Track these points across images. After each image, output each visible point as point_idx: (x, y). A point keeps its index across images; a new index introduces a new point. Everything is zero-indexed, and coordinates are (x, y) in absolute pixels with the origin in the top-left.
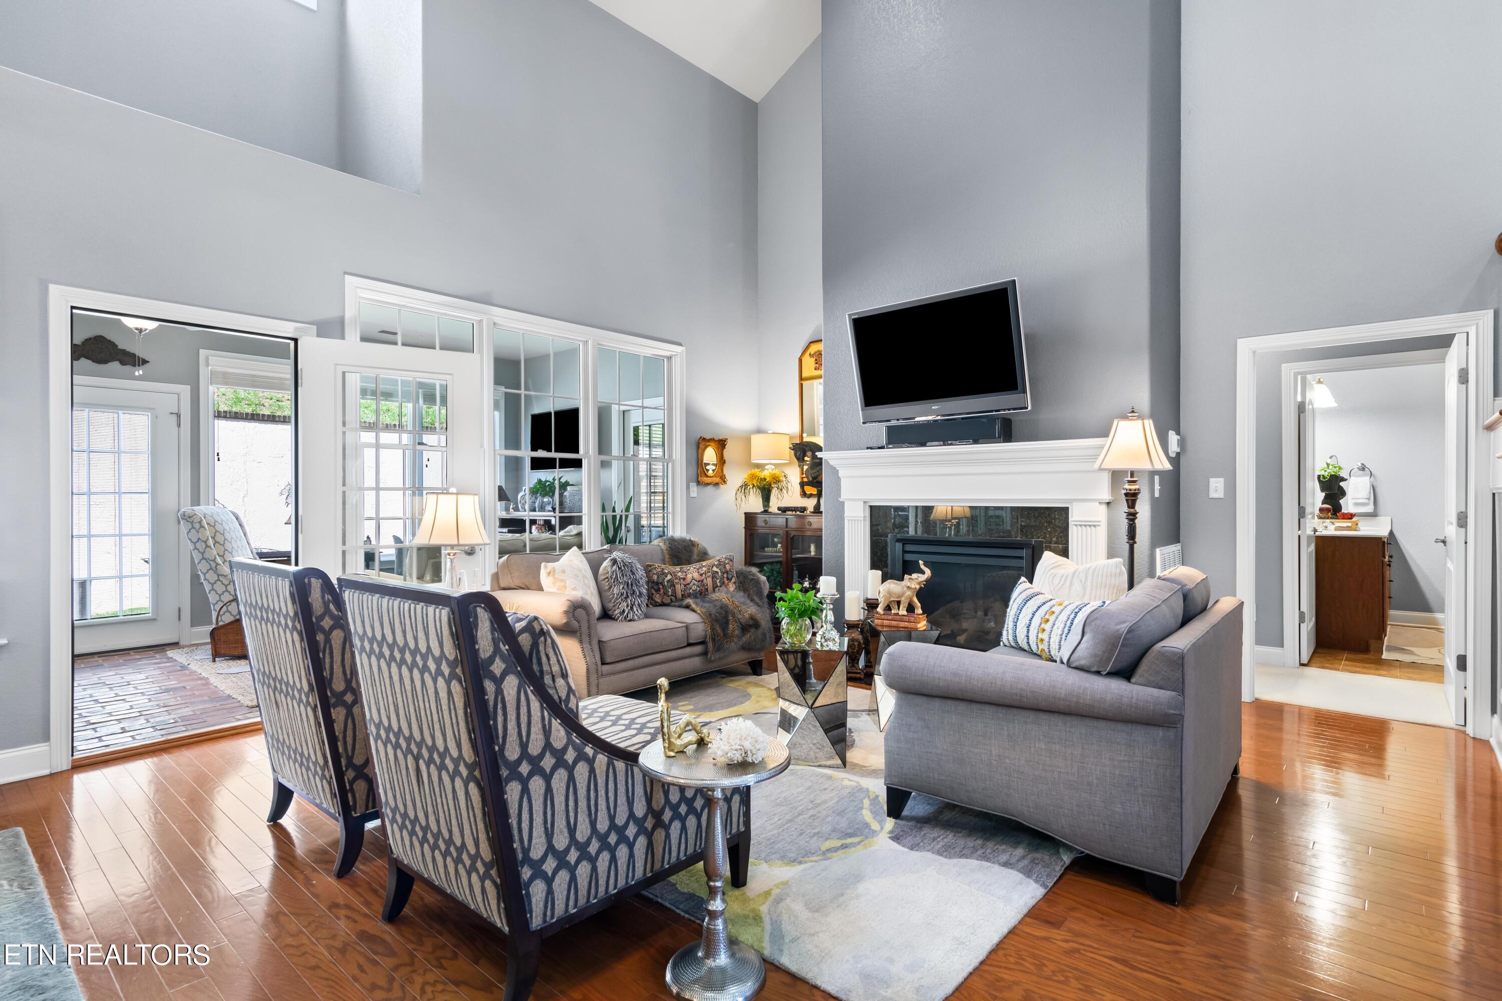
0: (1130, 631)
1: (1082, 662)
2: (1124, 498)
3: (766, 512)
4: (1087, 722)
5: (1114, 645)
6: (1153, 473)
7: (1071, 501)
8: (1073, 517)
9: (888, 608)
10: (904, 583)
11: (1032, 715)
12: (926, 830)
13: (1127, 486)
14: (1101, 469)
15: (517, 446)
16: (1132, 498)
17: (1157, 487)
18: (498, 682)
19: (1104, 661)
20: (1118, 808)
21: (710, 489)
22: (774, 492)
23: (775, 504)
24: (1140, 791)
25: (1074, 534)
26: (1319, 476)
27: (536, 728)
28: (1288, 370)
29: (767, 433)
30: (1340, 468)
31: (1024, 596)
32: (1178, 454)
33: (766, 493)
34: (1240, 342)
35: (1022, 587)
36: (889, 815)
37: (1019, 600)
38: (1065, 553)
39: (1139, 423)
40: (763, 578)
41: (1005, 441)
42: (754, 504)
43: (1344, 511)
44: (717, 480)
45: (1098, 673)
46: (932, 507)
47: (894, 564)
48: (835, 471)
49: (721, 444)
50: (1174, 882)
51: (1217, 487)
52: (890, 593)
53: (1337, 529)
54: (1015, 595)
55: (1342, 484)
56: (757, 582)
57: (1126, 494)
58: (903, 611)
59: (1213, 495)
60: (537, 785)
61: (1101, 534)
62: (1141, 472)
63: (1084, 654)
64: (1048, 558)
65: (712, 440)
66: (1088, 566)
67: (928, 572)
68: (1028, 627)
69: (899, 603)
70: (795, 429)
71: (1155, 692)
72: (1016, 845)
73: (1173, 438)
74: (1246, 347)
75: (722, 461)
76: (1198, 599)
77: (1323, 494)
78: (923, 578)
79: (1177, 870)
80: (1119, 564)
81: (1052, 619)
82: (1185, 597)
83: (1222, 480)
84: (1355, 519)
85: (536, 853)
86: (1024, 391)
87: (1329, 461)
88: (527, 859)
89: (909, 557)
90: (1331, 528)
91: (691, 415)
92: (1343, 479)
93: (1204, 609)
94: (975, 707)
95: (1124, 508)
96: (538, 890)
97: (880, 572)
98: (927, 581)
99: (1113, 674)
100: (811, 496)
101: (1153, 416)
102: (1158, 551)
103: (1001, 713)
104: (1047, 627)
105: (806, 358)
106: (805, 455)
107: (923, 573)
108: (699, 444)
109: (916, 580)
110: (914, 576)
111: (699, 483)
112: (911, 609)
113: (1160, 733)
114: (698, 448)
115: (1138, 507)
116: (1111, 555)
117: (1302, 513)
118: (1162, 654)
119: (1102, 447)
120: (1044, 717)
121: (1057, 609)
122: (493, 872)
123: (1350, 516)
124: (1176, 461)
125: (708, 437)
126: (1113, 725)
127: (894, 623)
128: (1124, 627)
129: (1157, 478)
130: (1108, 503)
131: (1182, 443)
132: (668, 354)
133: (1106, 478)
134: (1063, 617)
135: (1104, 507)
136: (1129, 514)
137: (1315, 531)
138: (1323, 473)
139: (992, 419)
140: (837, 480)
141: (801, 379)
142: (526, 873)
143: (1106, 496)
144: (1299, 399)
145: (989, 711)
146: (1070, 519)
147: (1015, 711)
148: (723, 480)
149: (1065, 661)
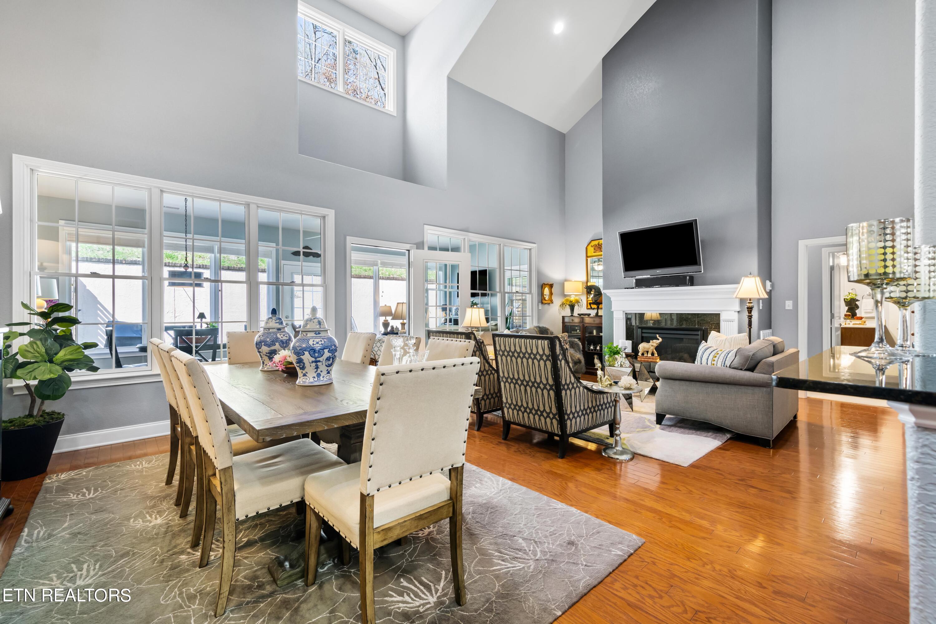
0: (753, 355)
1: (735, 366)
2: (746, 310)
3: (572, 316)
4: (737, 387)
5: (747, 360)
6: (759, 300)
7: (721, 311)
8: (722, 318)
9: (643, 354)
10: (650, 344)
11: (715, 385)
12: (672, 428)
13: (748, 305)
14: (736, 298)
15: (475, 289)
16: (750, 309)
17: (761, 305)
18: (561, 361)
19: (743, 365)
20: (749, 416)
21: (546, 305)
22: (576, 307)
23: (577, 312)
24: (757, 409)
25: (722, 324)
26: (845, 299)
27: (568, 376)
28: (825, 251)
29: (571, 281)
30: (856, 295)
31: (705, 348)
32: (771, 291)
33: (572, 307)
34: (800, 242)
35: (703, 346)
36: (657, 424)
37: (703, 350)
38: (719, 332)
39: (753, 279)
40: (580, 343)
41: (691, 286)
42: (567, 312)
43: (858, 315)
44: (549, 302)
45: (741, 369)
46: (644, 314)
47: (637, 338)
48: (609, 298)
49: (551, 286)
50: (770, 440)
51: (789, 305)
52: (644, 348)
53: (853, 324)
54: (700, 348)
55: (857, 303)
56: (578, 345)
57: (747, 308)
58: (649, 355)
59: (787, 308)
60: (568, 392)
61: (735, 325)
62: (754, 299)
63: (736, 363)
64: (713, 334)
65: (547, 284)
66: (732, 336)
67: (661, 340)
68: (707, 359)
69: (647, 352)
70: (585, 279)
71: (763, 375)
72: (709, 432)
73: (768, 284)
74: (802, 244)
75: (551, 294)
76: (779, 347)
77: (847, 308)
78: (658, 342)
79: (771, 436)
80: (745, 335)
81: (718, 356)
82: (774, 346)
83: (791, 302)
84: (863, 319)
85: (568, 412)
86: (700, 265)
87: (851, 291)
88: (566, 413)
89: (644, 335)
90: (852, 324)
91: (539, 274)
92: (858, 300)
93: (783, 351)
94: (693, 383)
95: (746, 313)
96: (568, 422)
97: (631, 342)
98: (660, 343)
99: (747, 370)
100: (594, 309)
101: (760, 275)
102: (761, 332)
103: (703, 384)
104: (716, 359)
105: (589, 247)
106: (591, 291)
107: (658, 339)
108: (542, 287)
109: (655, 343)
110: (654, 341)
111: (542, 303)
112: (653, 354)
113: (765, 389)
114: (542, 288)
115: (752, 313)
116: (740, 332)
117: (832, 316)
118: (765, 362)
119: (737, 288)
120: (720, 386)
121: (720, 352)
122: (557, 417)
123: (861, 318)
124: (770, 293)
125: (546, 283)
126: (747, 387)
127: (646, 360)
128: (751, 354)
129: (761, 301)
130: (738, 312)
131: (772, 286)
132: (530, 248)
133: (737, 303)
134: (723, 355)
135: (737, 313)
136: (749, 316)
137: (841, 325)
138: (846, 297)
139: (685, 277)
140: (610, 302)
141: (587, 257)
142: (566, 417)
143: (738, 309)
144: (831, 264)
145: (698, 384)
146: (721, 318)
147: (709, 384)
148: (552, 302)
149: (728, 366)
